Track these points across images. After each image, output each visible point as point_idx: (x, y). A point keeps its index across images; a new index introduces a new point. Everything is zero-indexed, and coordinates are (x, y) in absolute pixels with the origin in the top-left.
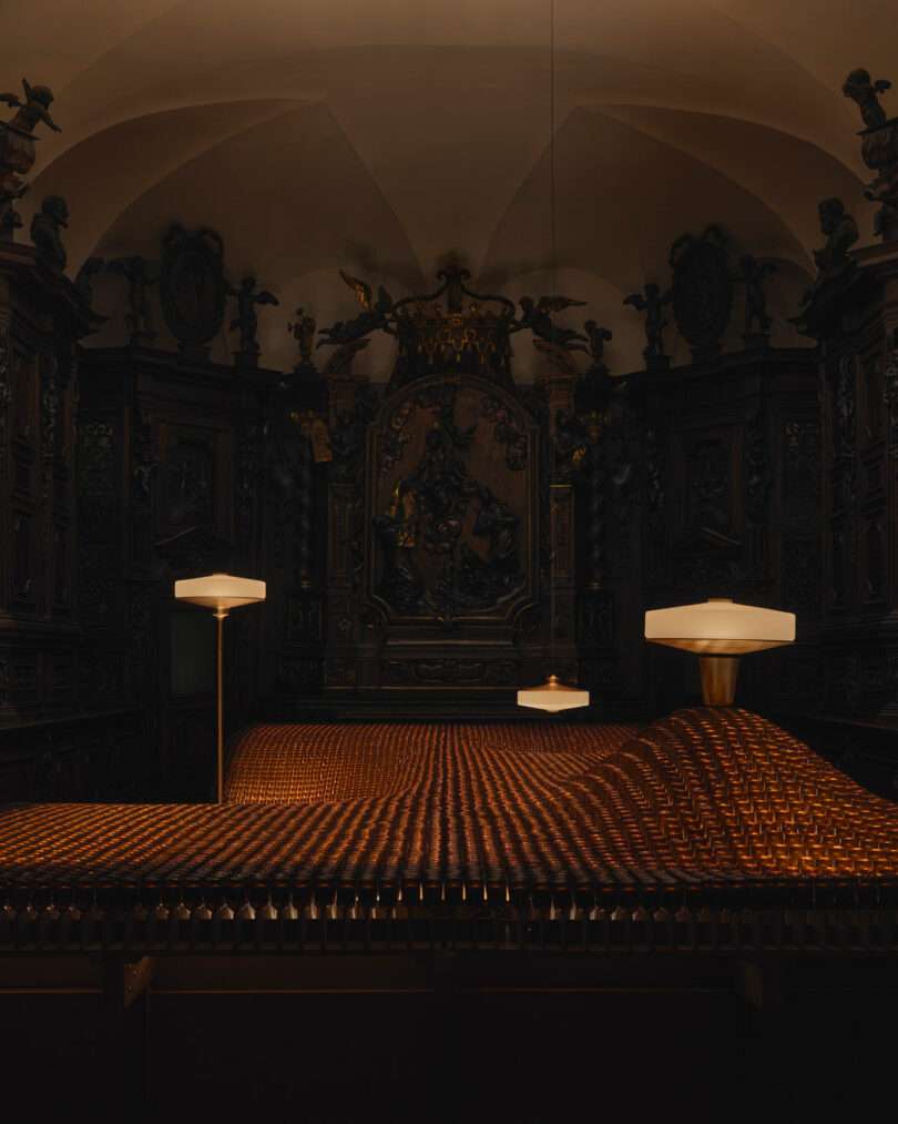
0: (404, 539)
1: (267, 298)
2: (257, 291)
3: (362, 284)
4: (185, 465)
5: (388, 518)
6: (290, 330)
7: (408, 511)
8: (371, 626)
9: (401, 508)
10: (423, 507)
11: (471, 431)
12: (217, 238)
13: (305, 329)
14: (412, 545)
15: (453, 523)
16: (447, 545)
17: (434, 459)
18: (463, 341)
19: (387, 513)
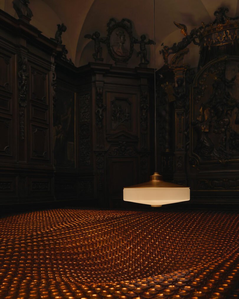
0: (204, 128)
1: (151, 42)
2: (146, 41)
3: (182, 25)
4: (119, 108)
5: (197, 120)
6: (160, 54)
7: (206, 117)
8: (194, 166)
9: (203, 116)
10: (213, 114)
11: (233, 80)
12: (129, 21)
13: (165, 51)
14: (207, 131)
15: (226, 120)
16: (223, 129)
17: (217, 94)
18: (223, 36)
19: (198, 119)
